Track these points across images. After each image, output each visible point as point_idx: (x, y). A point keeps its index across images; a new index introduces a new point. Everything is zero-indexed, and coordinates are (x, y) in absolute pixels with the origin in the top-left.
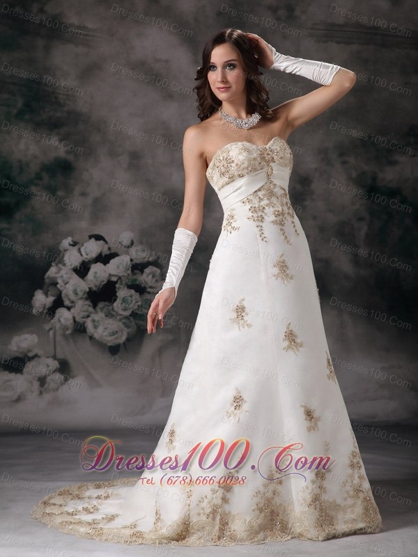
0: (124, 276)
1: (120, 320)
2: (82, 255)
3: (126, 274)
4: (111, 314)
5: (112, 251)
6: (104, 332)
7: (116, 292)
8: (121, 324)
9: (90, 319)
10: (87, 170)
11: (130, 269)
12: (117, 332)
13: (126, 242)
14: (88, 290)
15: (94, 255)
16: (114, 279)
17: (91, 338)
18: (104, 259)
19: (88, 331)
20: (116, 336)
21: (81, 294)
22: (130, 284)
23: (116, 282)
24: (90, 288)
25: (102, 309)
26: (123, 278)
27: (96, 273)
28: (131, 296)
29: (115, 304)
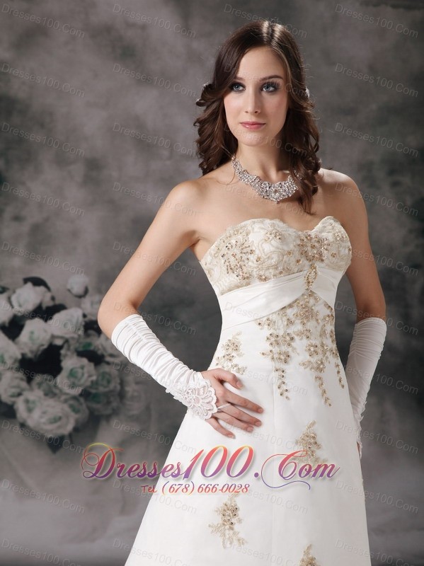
0: (73, 338)
1: (66, 401)
2: (12, 307)
3: (76, 336)
4: (52, 392)
5: (58, 302)
6: (41, 417)
7: (60, 361)
8: (66, 408)
9: (21, 398)
10: (23, 183)
11: (82, 329)
12: (60, 418)
13: (78, 289)
14: (19, 357)
15: (30, 306)
16: (58, 342)
17: (23, 425)
18: (45, 313)
19: (18, 415)
20: (59, 424)
21: (9, 362)
22: (81, 349)
23: (61, 347)
24: (23, 355)
25: (40, 385)
26: (71, 342)
27: (32, 333)
28: (82, 367)
29: (59, 378)
